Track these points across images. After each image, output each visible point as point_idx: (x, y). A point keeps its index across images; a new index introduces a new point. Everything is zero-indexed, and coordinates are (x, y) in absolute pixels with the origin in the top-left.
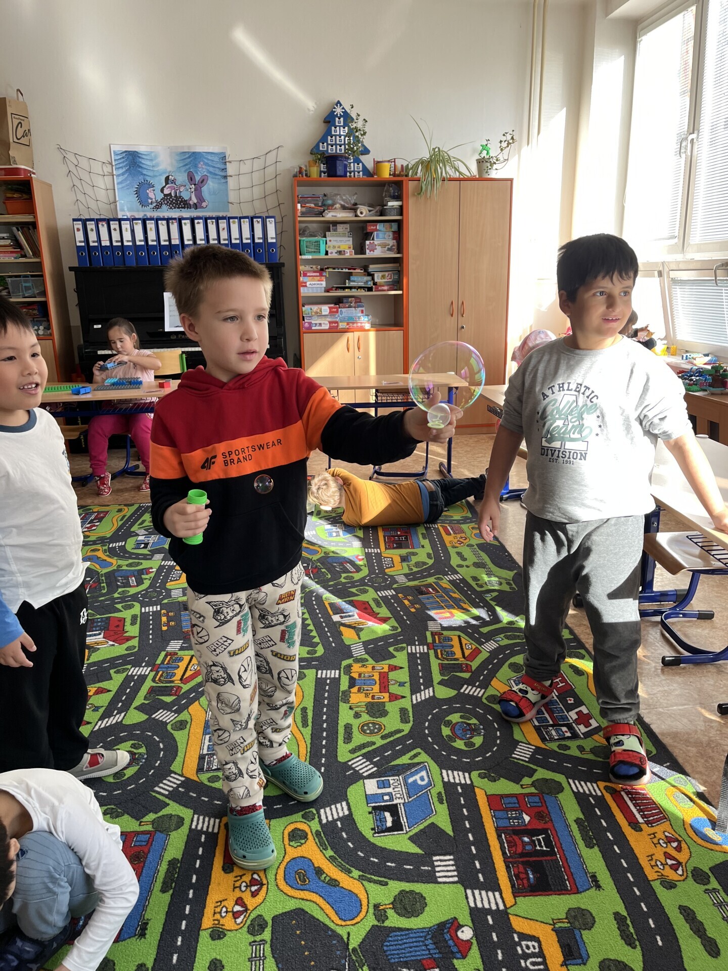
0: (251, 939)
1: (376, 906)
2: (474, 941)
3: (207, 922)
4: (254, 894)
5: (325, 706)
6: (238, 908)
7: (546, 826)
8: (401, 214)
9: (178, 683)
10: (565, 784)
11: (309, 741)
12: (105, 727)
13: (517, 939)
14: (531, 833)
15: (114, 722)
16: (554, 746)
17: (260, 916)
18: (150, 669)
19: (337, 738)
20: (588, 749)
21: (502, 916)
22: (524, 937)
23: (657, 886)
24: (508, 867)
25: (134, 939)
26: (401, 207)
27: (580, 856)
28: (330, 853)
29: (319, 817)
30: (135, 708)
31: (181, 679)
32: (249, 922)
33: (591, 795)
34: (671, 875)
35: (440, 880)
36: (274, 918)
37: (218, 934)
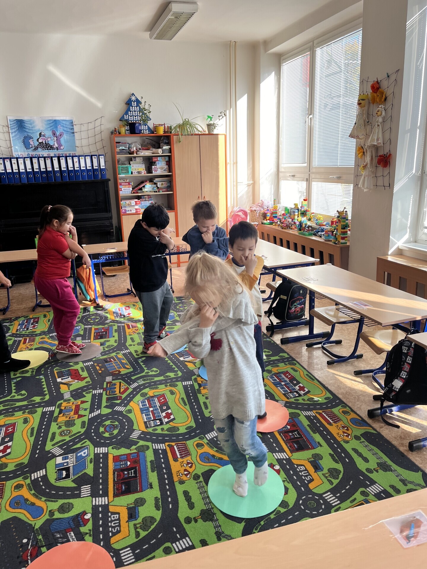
0: (196, 481)
2: (281, 469)
3: (176, 479)
4: (191, 467)
5: (191, 396)
6: (186, 473)
7: (297, 429)
8: (170, 152)
9: (119, 395)
10: (300, 413)
11: (190, 411)
12: (94, 417)
13: (296, 466)
14: (292, 432)
15: (97, 414)
16: (292, 400)
17: (196, 474)
18: (102, 390)
19: (202, 408)
20: (306, 399)
21: (289, 460)
22: (298, 465)
23: (342, 443)
24: (286, 444)
25: (149, 489)
26: (170, 149)
27: (312, 437)
28: (215, 449)
29: (206, 438)
30: (104, 407)
31: (120, 393)
32: (192, 477)
33: (311, 416)
34: (347, 439)
36: (202, 474)
37: (182, 482)
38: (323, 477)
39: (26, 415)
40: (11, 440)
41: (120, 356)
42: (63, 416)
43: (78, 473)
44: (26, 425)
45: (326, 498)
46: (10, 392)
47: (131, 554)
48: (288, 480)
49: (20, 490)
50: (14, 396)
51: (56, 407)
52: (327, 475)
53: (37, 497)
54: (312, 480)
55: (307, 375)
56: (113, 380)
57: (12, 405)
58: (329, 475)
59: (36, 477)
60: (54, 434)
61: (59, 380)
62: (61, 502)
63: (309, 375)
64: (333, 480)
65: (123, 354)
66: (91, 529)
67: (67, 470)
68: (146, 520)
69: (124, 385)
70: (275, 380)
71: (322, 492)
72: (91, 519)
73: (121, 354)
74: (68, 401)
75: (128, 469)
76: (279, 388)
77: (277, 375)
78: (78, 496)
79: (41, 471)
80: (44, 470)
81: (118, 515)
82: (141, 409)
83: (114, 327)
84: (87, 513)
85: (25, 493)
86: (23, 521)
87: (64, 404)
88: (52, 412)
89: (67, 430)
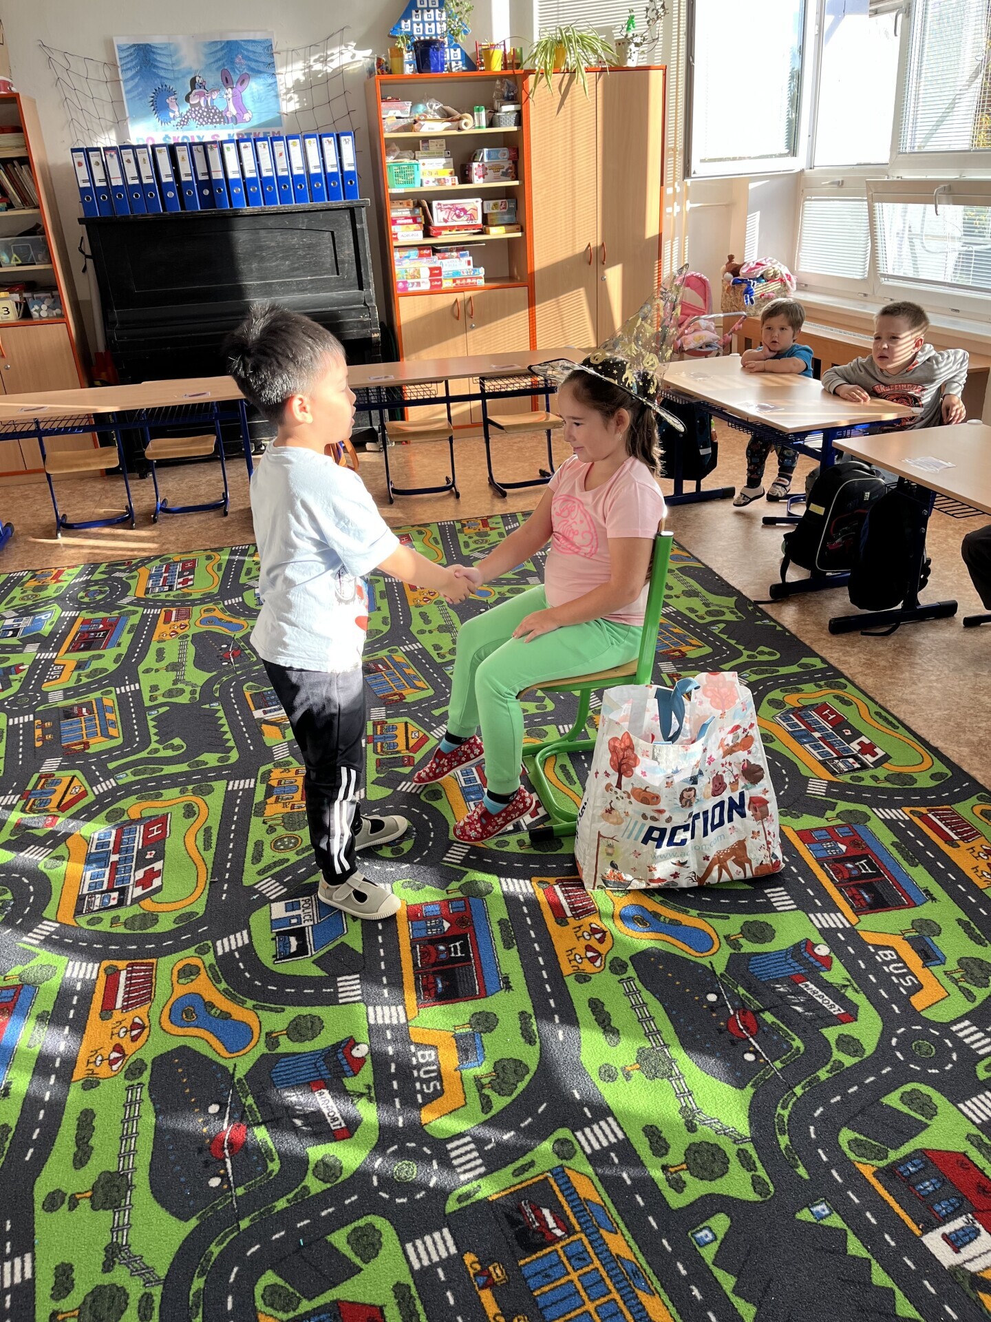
0: (618, 978)
1: (727, 937)
2: (832, 955)
3: (566, 968)
4: (601, 941)
6: (590, 954)
7: (864, 852)
8: (520, 123)
9: (405, 753)
10: (869, 813)
13: (873, 950)
14: (853, 859)
16: (846, 778)
17: (616, 958)
20: (882, 778)
21: (851, 933)
22: (878, 947)
23: (988, 893)
24: (841, 891)
25: (502, 992)
26: (519, 113)
27: (908, 875)
28: (658, 898)
30: (373, 783)
31: (407, 748)
32: (608, 965)
33: (899, 820)
35: (779, 909)
36: (631, 958)
37: (583, 978)
38: (946, 981)
39: (190, 798)
40: (160, 856)
41: (399, 657)
42: (277, 801)
43: (326, 944)
44: (192, 819)
45: (961, 1035)
46: (146, 742)
47: (475, 1154)
48: (856, 986)
49: (192, 980)
50: (156, 751)
51: (259, 780)
52: (957, 976)
53: (233, 998)
54: (918, 988)
55: (877, 713)
56: (388, 716)
57: (154, 771)
58: (962, 977)
59: (227, 949)
60: (259, 845)
61: (258, 714)
62: (292, 1012)
63: (884, 713)
64: (974, 989)
65: (406, 653)
66: (371, 1084)
67: (300, 933)
68: (503, 1068)
69: (416, 730)
70: (796, 725)
71: (946, 1019)
72: (369, 1058)
73: (400, 653)
74: (284, 765)
75: (446, 939)
76: (807, 745)
77: (800, 712)
78: (332, 1000)
79: (238, 935)
80: (245, 932)
81: (433, 1053)
82: (462, 789)
83: (377, 585)
84: (358, 1044)
85: (204, 986)
86: (206, 1057)
87: (277, 774)
88: (250, 792)
89: (290, 837)
